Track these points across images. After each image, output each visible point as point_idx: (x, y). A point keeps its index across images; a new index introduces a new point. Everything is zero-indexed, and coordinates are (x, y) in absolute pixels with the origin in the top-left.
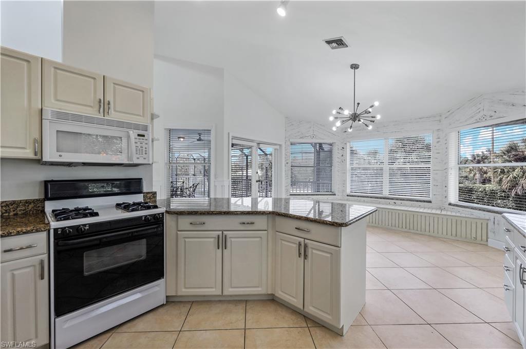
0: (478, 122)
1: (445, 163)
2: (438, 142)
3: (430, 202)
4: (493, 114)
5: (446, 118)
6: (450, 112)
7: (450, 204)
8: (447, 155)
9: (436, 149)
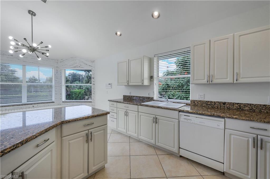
0: (75, 67)
1: (60, 83)
2: (57, 73)
3: (53, 102)
4: (80, 66)
5: (60, 62)
6: (62, 60)
7: (63, 102)
8: (61, 79)
9: (56, 76)
